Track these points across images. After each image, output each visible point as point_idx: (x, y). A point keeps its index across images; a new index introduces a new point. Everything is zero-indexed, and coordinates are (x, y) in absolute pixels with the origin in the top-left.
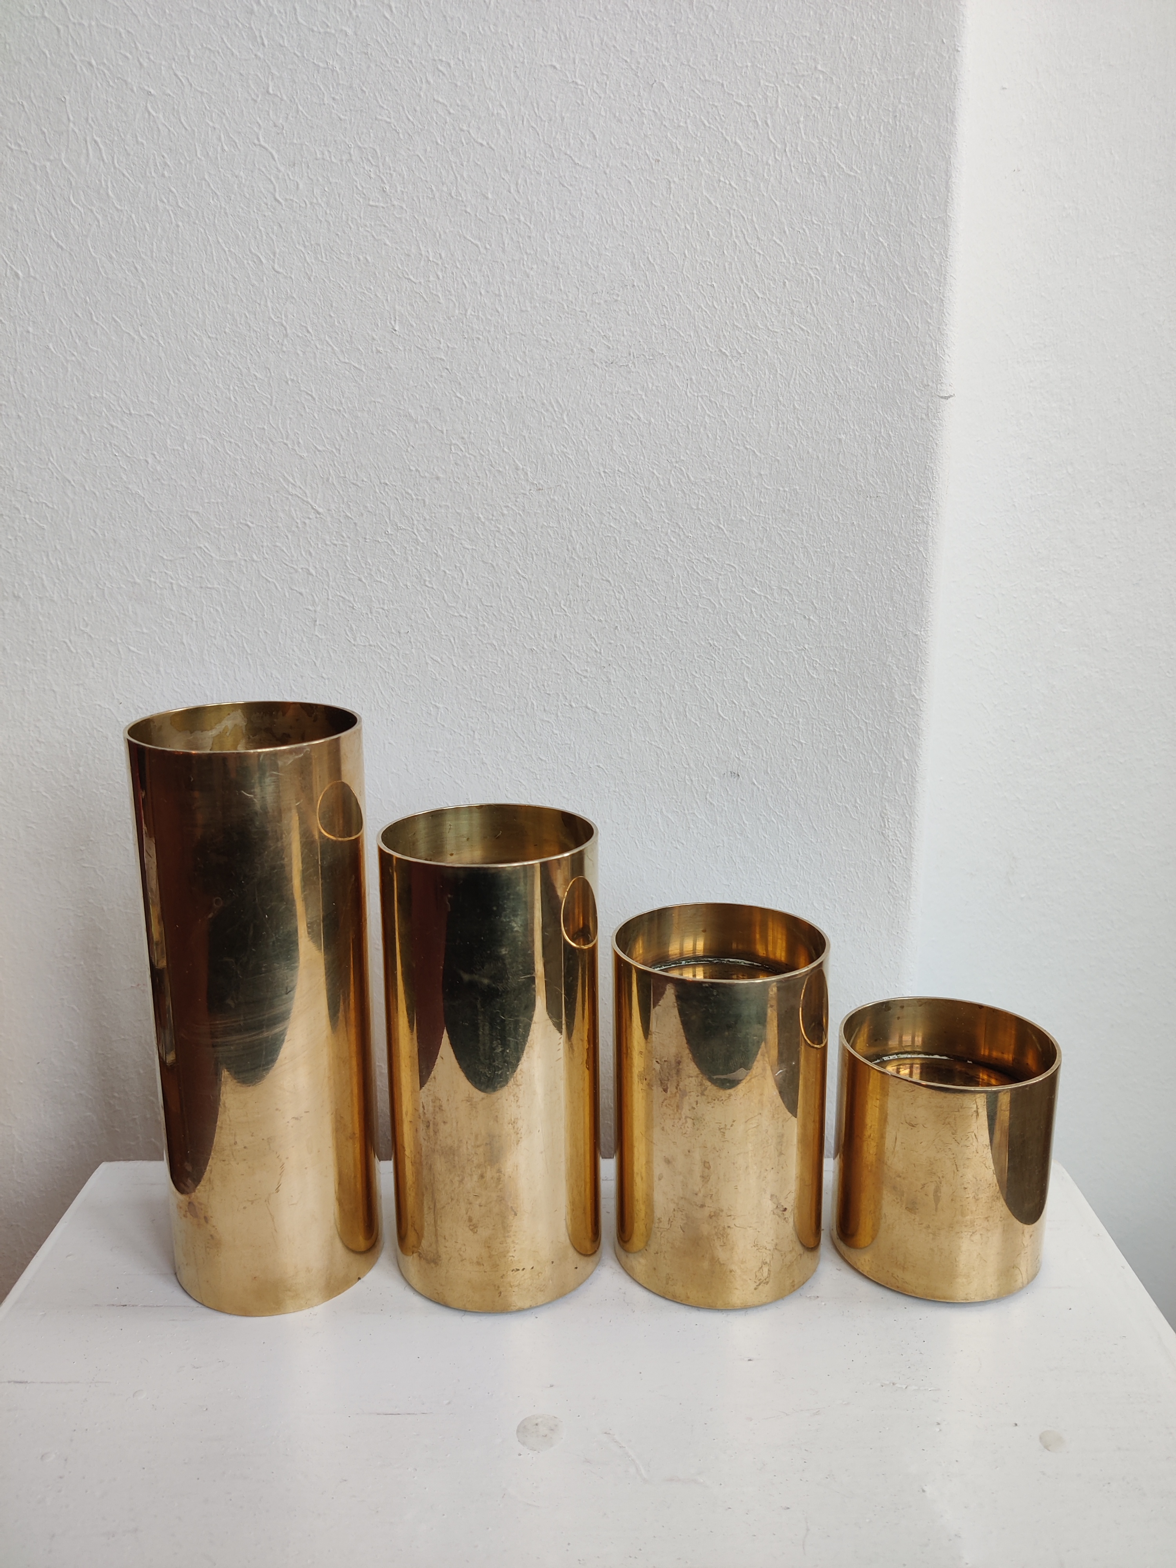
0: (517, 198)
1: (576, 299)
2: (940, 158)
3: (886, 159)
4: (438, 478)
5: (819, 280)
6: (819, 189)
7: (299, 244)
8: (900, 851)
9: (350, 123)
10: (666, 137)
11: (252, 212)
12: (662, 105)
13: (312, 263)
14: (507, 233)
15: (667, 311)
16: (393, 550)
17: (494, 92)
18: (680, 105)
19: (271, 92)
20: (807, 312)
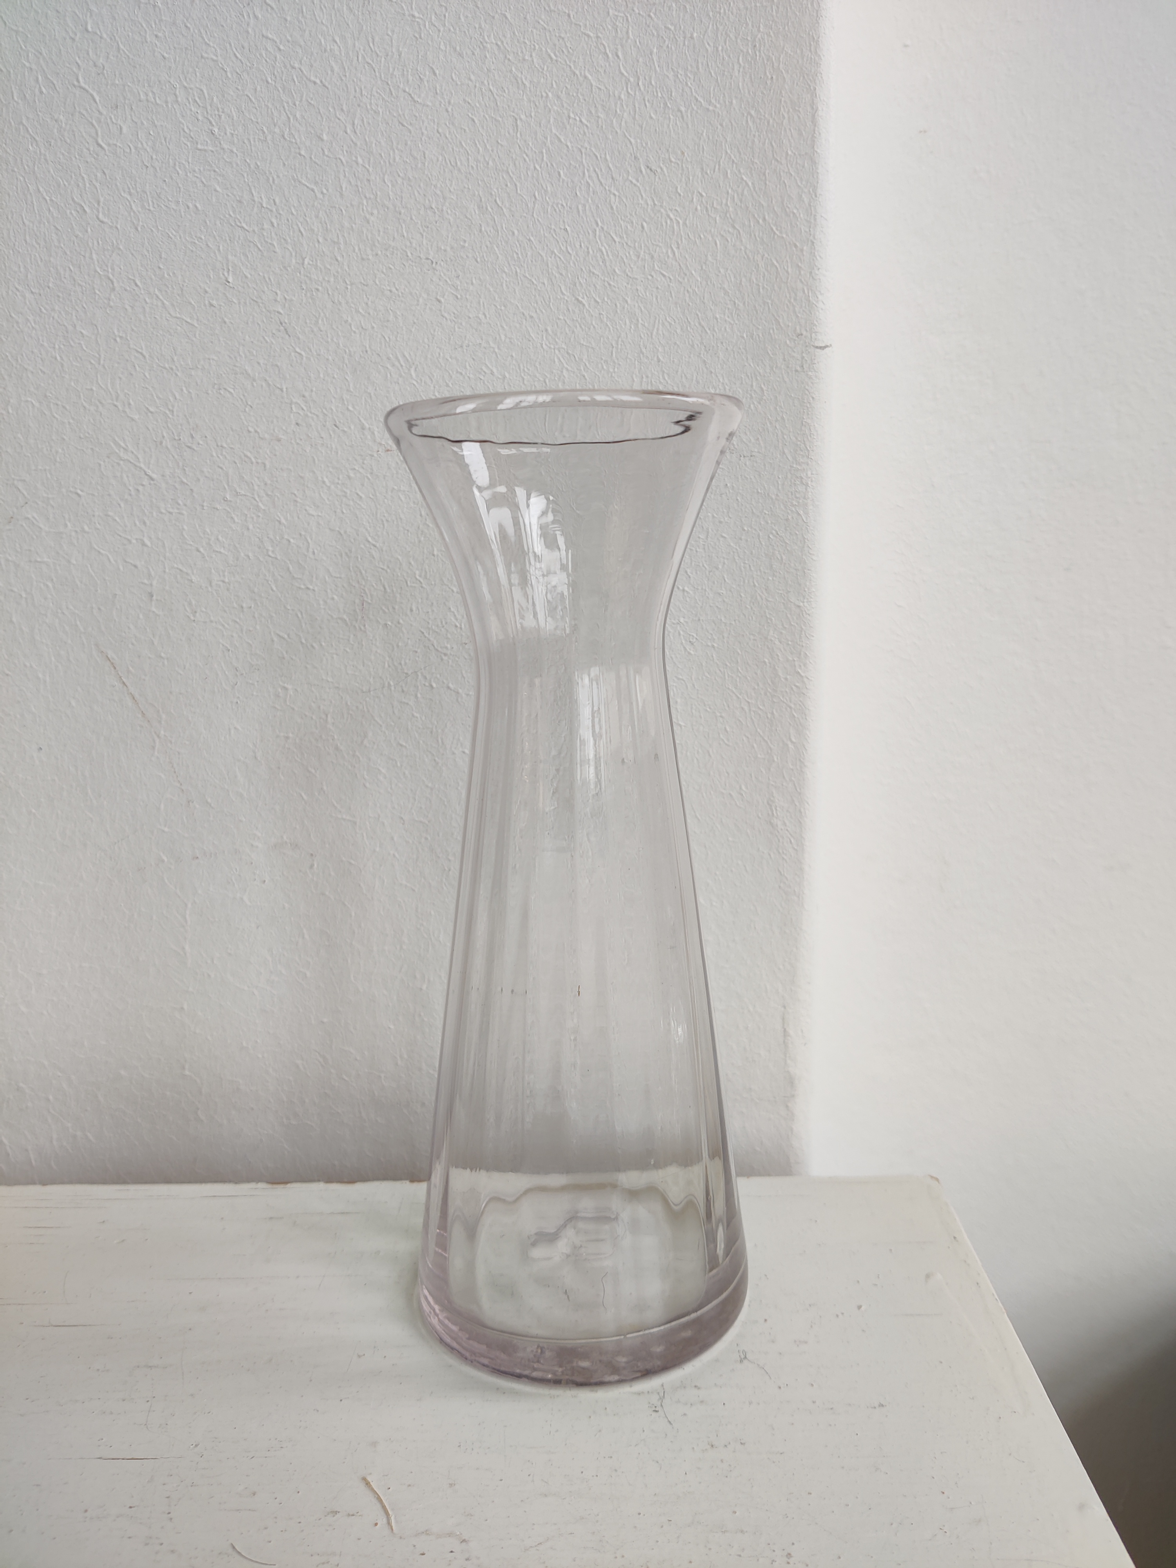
0: (354, 139)
1: (420, 246)
2: (805, 90)
3: (747, 91)
4: (279, 440)
5: (678, 222)
6: (676, 124)
7: (124, 191)
8: (791, 841)
9: (175, 61)
10: (511, 71)
11: (74, 159)
12: (504, 36)
13: (139, 212)
14: (345, 176)
15: (518, 258)
16: (232, 518)
17: (327, 27)
18: (524, 38)
19: (90, 29)
20: (668, 257)
